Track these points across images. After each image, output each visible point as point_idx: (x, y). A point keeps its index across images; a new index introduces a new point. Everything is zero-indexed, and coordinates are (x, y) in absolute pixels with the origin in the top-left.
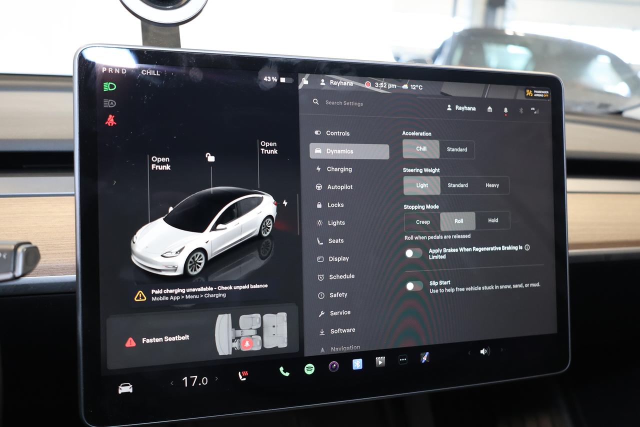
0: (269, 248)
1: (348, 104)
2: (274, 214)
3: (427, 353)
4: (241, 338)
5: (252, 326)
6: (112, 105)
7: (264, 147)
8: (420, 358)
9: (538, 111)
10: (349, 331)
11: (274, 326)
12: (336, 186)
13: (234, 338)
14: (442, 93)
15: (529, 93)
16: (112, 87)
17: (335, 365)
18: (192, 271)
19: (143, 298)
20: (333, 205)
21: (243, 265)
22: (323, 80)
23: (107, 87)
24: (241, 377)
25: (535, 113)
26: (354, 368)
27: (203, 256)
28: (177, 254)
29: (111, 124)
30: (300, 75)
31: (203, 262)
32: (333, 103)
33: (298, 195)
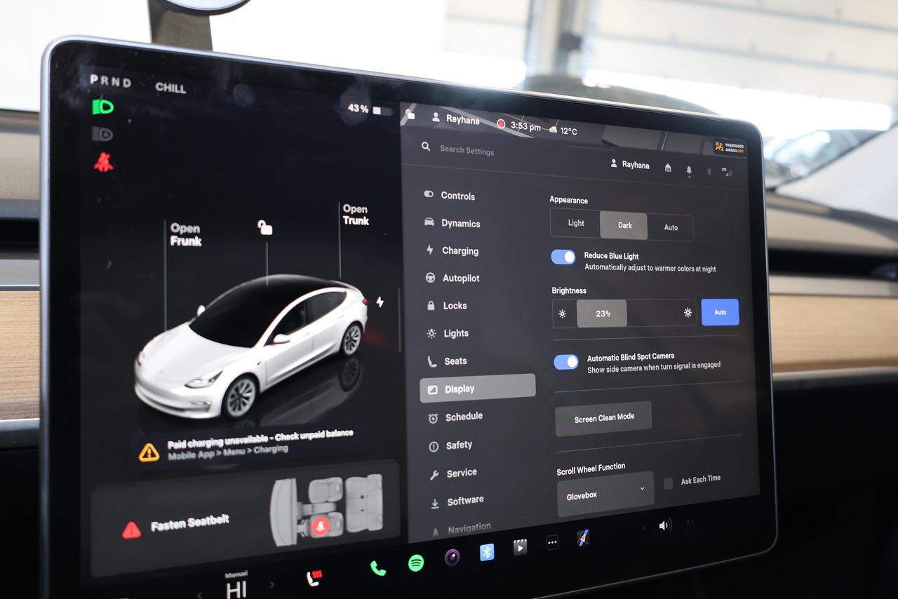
0: (356, 373)
1: (472, 151)
2: (363, 320)
3: (586, 531)
4: (312, 518)
5: (329, 497)
6: (106, 137)
7: (349, 214)
8: (577, 539)
9: (731, 172)
10: (475, 500)
11: (362, 497)
12: (455, 276)
13: (299, 518)
14: (604, 141)
15: (719, 146)
16: (106, 107)
17: (454, 555)
18: (234, 410)
19: (153, 455)
20: (452, 306)
21: (315, 400)
22: (436, 114)
23: (98, 107)
24: (310, 580)
25: (727, 175)
26: (482, 559)
27: (252, 386)
28: (210, 383)
29: (103, 168)
30: (402, 104)
31: (252, 395)
32: (452, 150)
33: (399, 290)
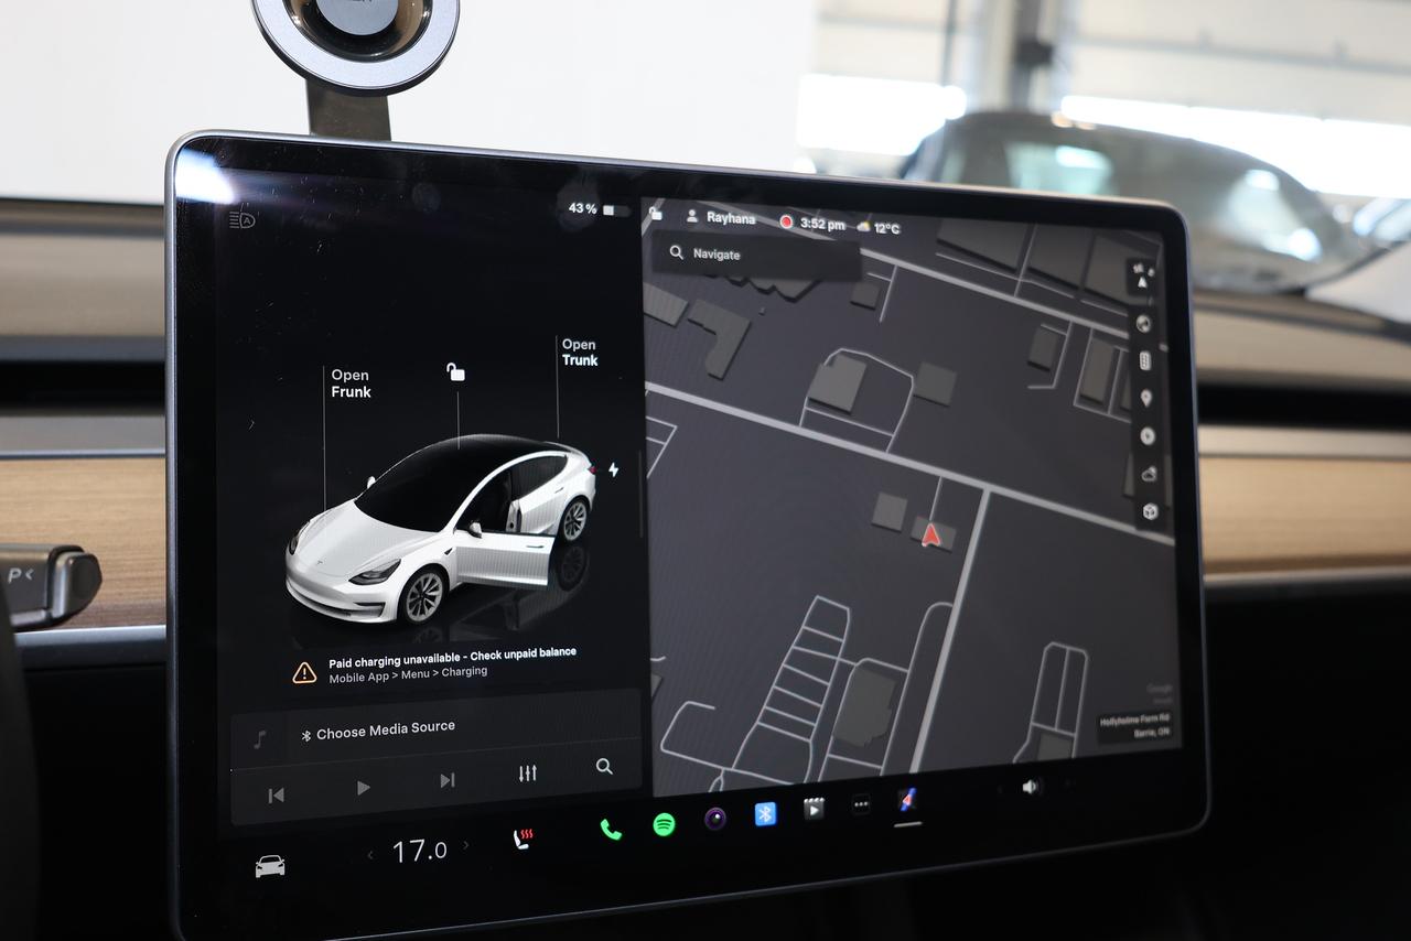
0: (580, 567)
2: (590, 494)
3: (912, 791)
7: (570, 352)
8: (899, 801)
14: (941, 242)
17: (717, 816)
18: (415, 613)
19: (310, 677)
22: (692, 212)
24: (518, 842)
26: (758, 823)
27: (439, 582)
28: (384, 578)
30: (644, 200)
31: (438, 594)
33: (640, 454)
